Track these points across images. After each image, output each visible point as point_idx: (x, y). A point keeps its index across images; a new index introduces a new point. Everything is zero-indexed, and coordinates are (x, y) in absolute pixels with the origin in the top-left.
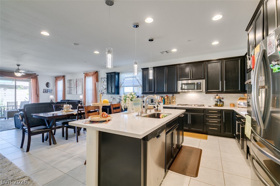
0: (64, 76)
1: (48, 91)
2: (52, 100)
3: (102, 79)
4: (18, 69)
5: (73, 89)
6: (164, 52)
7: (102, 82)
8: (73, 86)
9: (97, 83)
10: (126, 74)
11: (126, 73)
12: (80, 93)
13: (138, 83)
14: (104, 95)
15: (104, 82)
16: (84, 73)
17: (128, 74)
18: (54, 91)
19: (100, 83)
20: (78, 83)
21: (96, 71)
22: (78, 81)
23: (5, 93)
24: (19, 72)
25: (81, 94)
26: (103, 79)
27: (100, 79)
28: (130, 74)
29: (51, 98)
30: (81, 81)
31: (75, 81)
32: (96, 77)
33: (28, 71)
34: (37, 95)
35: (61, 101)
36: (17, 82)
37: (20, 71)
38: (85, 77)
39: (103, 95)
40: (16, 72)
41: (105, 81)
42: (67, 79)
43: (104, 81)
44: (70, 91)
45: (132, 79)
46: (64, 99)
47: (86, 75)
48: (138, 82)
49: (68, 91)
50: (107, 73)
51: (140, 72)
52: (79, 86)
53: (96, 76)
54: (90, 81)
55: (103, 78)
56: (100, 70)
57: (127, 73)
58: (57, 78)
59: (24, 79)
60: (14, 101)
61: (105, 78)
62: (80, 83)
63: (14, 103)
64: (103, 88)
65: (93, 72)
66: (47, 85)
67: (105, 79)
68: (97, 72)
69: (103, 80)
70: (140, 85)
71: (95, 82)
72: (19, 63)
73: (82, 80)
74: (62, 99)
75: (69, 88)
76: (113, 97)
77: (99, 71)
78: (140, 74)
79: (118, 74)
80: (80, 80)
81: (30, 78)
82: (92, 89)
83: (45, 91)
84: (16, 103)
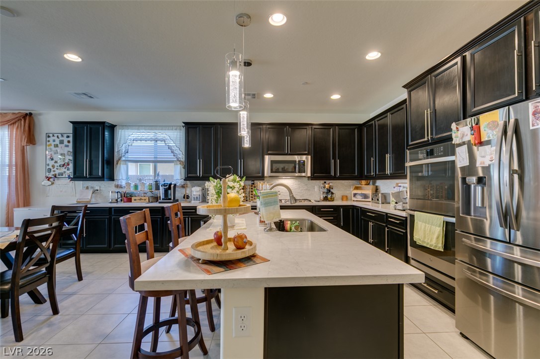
3: (49, 137)
7: (52, 147)
9: (28, 148)
10: (136, 131)
11: (137, 127)
13: (173, 154)
14: (57, 182)
15: (59, 145)
17: (142, 131)
19: (40, 148)
21: (28, 112)
26: (55, 138)
27: (41, 136)
32: (27, 128)
39: (53, 183)
41: (61, 142)
43: (57, 142)
45: (152, 143)
48: (172, 152)
50: (75, 123)
51: (176, 129)
53: (27, 125)
55: (56, 135)
56: (41, 112)
57: (138, 129)
61: (62, 136)
64: (56, 162)
65: (14, 114)
67: (61, 138)
68: (31, 114)
69: (54, 141)
70: (176, 159)
71: (24, 143)
76: (92, 187)
77: (40, 114)
78: (177, 135)
79: (112, 128)
82: (10, 166)
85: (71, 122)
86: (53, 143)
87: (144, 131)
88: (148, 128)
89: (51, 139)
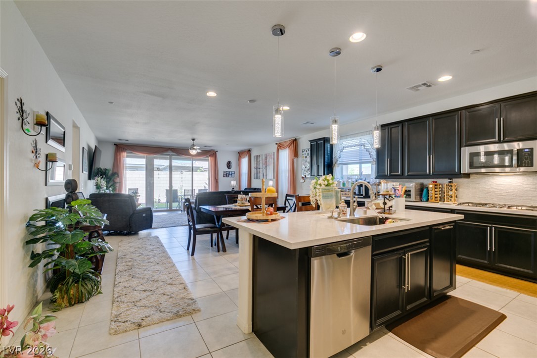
0: (249, 151)
1: (229, 174)
2: (233, 189)
3: (303, 152)
4: (193, 145)
5: (261, 170)
6: (420, 86)
7: (304, 158)
8: (261, 166)
9: (295, 160)
10: (345, 140)
12: (270, 178)
13: (369, 156)
14: (306, 180)
15: (308, 157)
16: (276, 144)
17: (348, 139)
18: (237, 174)
19: (300, 159)
20: (268, 160)
21: (294, 138)
22: (268, 157)
23: (182, 178)
24: (194, 149)
25: (273, 178)
27: (300, 153)
28: (353, 138)
29: (233, 186)
30: (273, 157)
31: (264, 158)
32: (294, 148)
33: (205, 146)
34: (217, 181)
35: (245, 189)
36: (194, 162)
37: (195, 147)
38: (278, 150)
40: (191, 149)
41: (308, 155)
42: (254, 154)
43: (306, 155)
44: (257, 173)
45: (357, 148)
46: (249, 187)
47: (280, 146)
48: (370, 154)
49: (254, 175)
50: (311, 141)
52: (269, 165)
53: (294, 146)
54: (285, 155)
55: (305, 150)
56: (300, 136)
57: (346, 138)
58: (241, 154)
59: (202, 158)
60: (191, 189)
61: (308, 150)
62: (270, 160)
63: (191, 191)
64: (305, 168)
65: (290, 141)
66: (229, 165)
67: (308, 152)
68: (296, 139)
70: (372, 160)
71: (293, 158)
72: (194, 137)
73: (274, 155)
74: (246, 187)
75: (256, 169)
77: (299, 138)
80: (271, 156)
81: (208, 156)
82: (288, 171)
83: (227, 175)
84: (193, 190)
85: (309, 141)
86: (304, 156)
87: (349, 139)
88: (352, 136)
89: (304, 153)
